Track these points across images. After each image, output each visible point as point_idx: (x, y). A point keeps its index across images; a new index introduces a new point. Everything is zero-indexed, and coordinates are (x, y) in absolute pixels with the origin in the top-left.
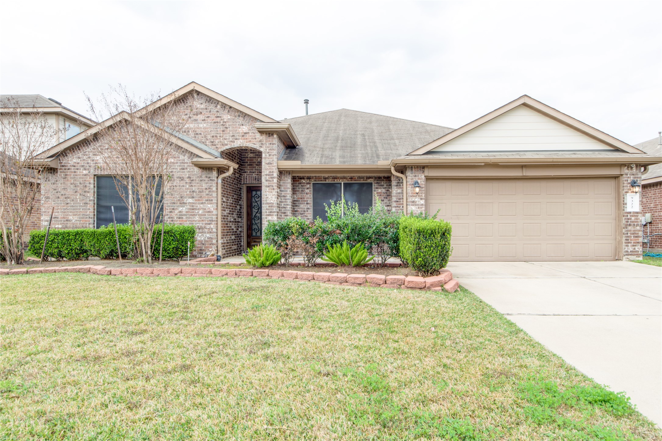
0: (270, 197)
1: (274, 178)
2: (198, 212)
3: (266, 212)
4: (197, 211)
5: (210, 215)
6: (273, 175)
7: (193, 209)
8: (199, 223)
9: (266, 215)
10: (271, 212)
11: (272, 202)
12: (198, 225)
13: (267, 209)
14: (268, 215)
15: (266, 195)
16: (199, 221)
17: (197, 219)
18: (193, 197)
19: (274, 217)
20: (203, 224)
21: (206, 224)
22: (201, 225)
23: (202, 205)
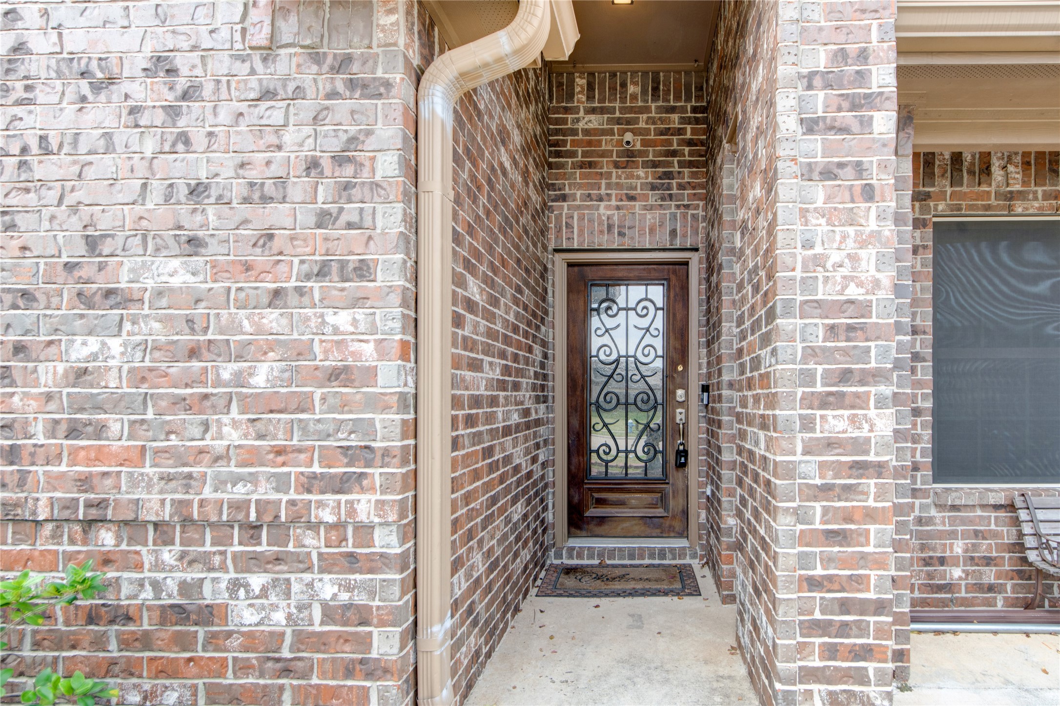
0: (835, 257)
1: (870, 101)
2: (239, 380)
3: (808, 378)
4: (227, 371)
5: (344, 406)
6: (861, 77)
7: (193, 353)
8: (253, 479)
9: (809, 401)
10: (845, 376)
11: (853, 292)
12: (240, 491)
13: (811, 353)
14: (825, 402)
15: (808, 245)
16: (252, 457)
17: (233, 436)
18: (194, 244)
19: (872, 413)
20: (281, 482)
21: (309, 483)
22: (265, 492)
23: (272, 318)
